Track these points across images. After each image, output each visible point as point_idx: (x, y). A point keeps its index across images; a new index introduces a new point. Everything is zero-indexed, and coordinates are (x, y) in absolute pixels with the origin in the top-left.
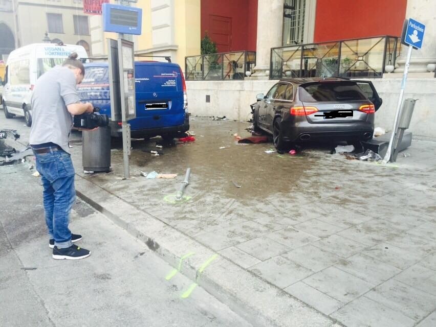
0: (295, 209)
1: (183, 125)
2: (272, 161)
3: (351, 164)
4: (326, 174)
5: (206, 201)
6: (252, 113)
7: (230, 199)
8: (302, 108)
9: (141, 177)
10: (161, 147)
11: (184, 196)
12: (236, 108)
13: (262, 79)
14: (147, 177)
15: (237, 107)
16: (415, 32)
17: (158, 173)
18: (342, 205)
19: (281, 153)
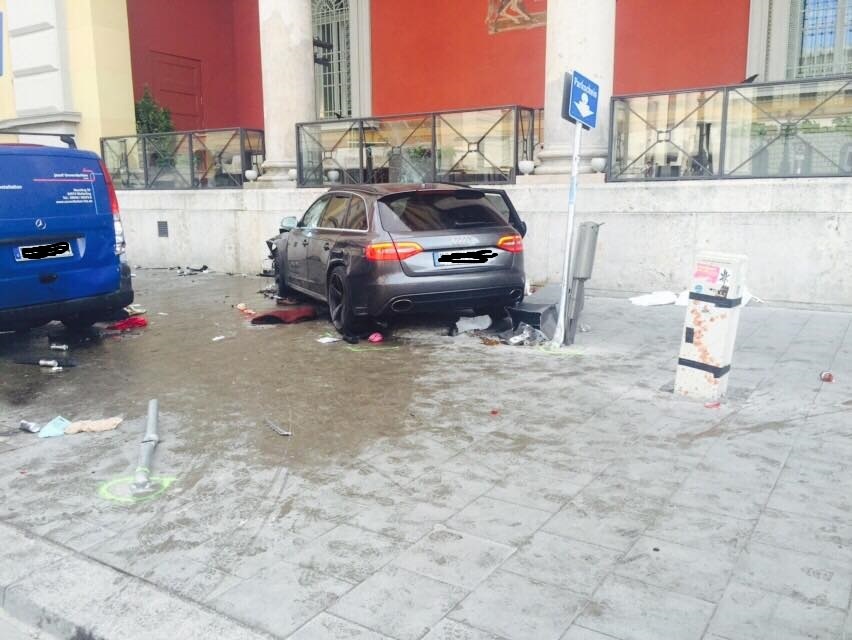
0: (431, 475)
1: (118, 292)
2: (340, 363)
3: (498, 355)
4: (460, 382)
5: (215, 484)
6: (270, 257)
7: (275, 470)
8: (391, 245)
9: (23, 435)
10: (64, 347)
11: (156, 478)
12: (230, 248)
13: (281, 187)
14: (42, 435)
15: (233, 246)
16: (585, 97)
17: (70, 419)
18: (522, 452)
19: (353, 342)
